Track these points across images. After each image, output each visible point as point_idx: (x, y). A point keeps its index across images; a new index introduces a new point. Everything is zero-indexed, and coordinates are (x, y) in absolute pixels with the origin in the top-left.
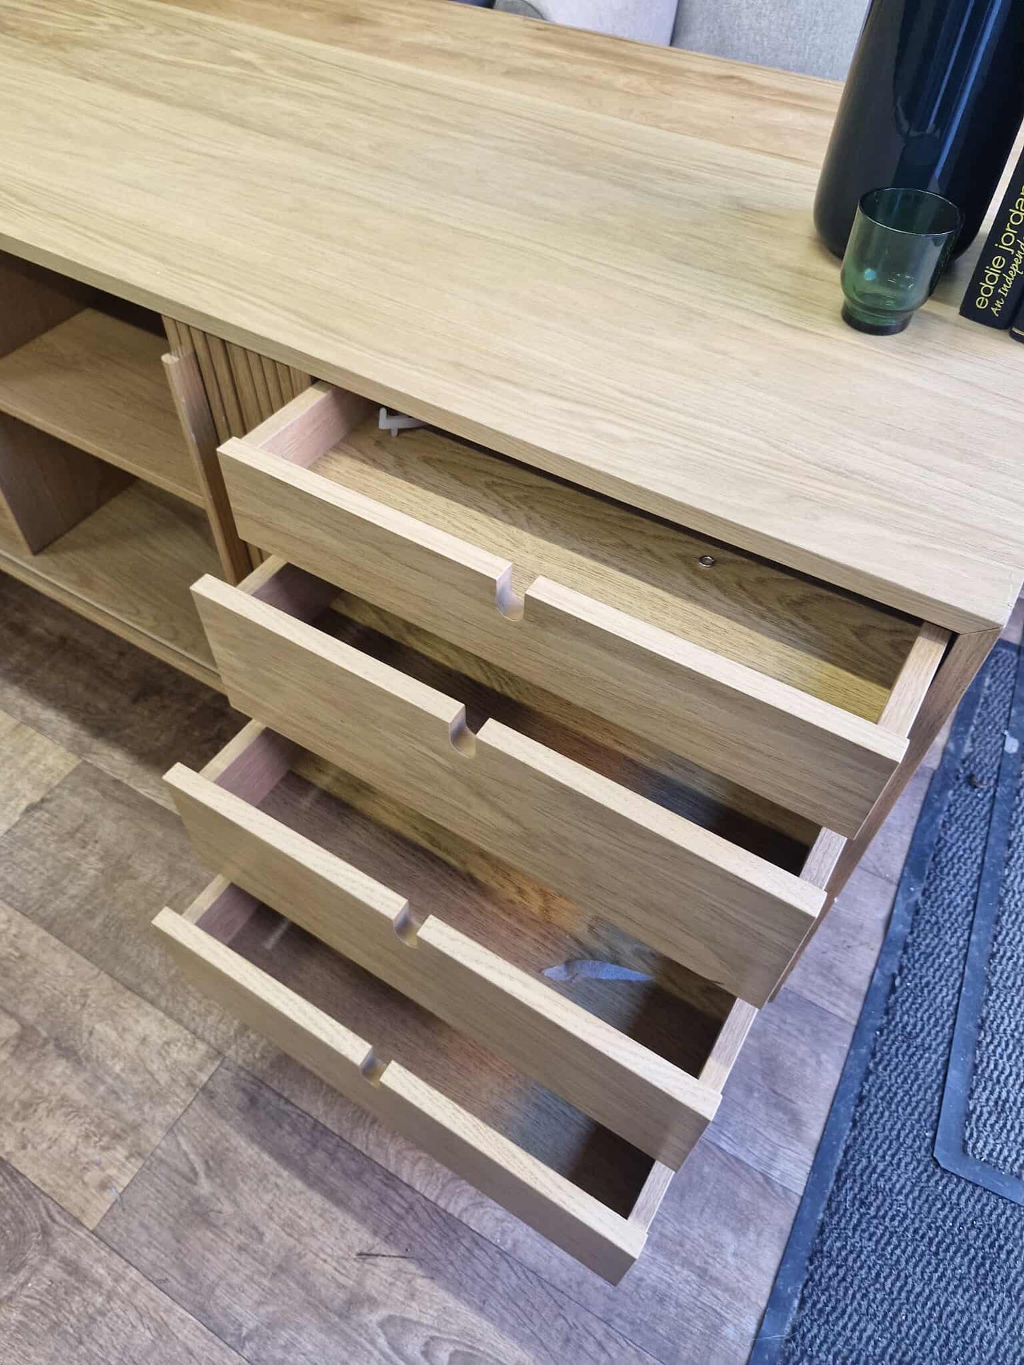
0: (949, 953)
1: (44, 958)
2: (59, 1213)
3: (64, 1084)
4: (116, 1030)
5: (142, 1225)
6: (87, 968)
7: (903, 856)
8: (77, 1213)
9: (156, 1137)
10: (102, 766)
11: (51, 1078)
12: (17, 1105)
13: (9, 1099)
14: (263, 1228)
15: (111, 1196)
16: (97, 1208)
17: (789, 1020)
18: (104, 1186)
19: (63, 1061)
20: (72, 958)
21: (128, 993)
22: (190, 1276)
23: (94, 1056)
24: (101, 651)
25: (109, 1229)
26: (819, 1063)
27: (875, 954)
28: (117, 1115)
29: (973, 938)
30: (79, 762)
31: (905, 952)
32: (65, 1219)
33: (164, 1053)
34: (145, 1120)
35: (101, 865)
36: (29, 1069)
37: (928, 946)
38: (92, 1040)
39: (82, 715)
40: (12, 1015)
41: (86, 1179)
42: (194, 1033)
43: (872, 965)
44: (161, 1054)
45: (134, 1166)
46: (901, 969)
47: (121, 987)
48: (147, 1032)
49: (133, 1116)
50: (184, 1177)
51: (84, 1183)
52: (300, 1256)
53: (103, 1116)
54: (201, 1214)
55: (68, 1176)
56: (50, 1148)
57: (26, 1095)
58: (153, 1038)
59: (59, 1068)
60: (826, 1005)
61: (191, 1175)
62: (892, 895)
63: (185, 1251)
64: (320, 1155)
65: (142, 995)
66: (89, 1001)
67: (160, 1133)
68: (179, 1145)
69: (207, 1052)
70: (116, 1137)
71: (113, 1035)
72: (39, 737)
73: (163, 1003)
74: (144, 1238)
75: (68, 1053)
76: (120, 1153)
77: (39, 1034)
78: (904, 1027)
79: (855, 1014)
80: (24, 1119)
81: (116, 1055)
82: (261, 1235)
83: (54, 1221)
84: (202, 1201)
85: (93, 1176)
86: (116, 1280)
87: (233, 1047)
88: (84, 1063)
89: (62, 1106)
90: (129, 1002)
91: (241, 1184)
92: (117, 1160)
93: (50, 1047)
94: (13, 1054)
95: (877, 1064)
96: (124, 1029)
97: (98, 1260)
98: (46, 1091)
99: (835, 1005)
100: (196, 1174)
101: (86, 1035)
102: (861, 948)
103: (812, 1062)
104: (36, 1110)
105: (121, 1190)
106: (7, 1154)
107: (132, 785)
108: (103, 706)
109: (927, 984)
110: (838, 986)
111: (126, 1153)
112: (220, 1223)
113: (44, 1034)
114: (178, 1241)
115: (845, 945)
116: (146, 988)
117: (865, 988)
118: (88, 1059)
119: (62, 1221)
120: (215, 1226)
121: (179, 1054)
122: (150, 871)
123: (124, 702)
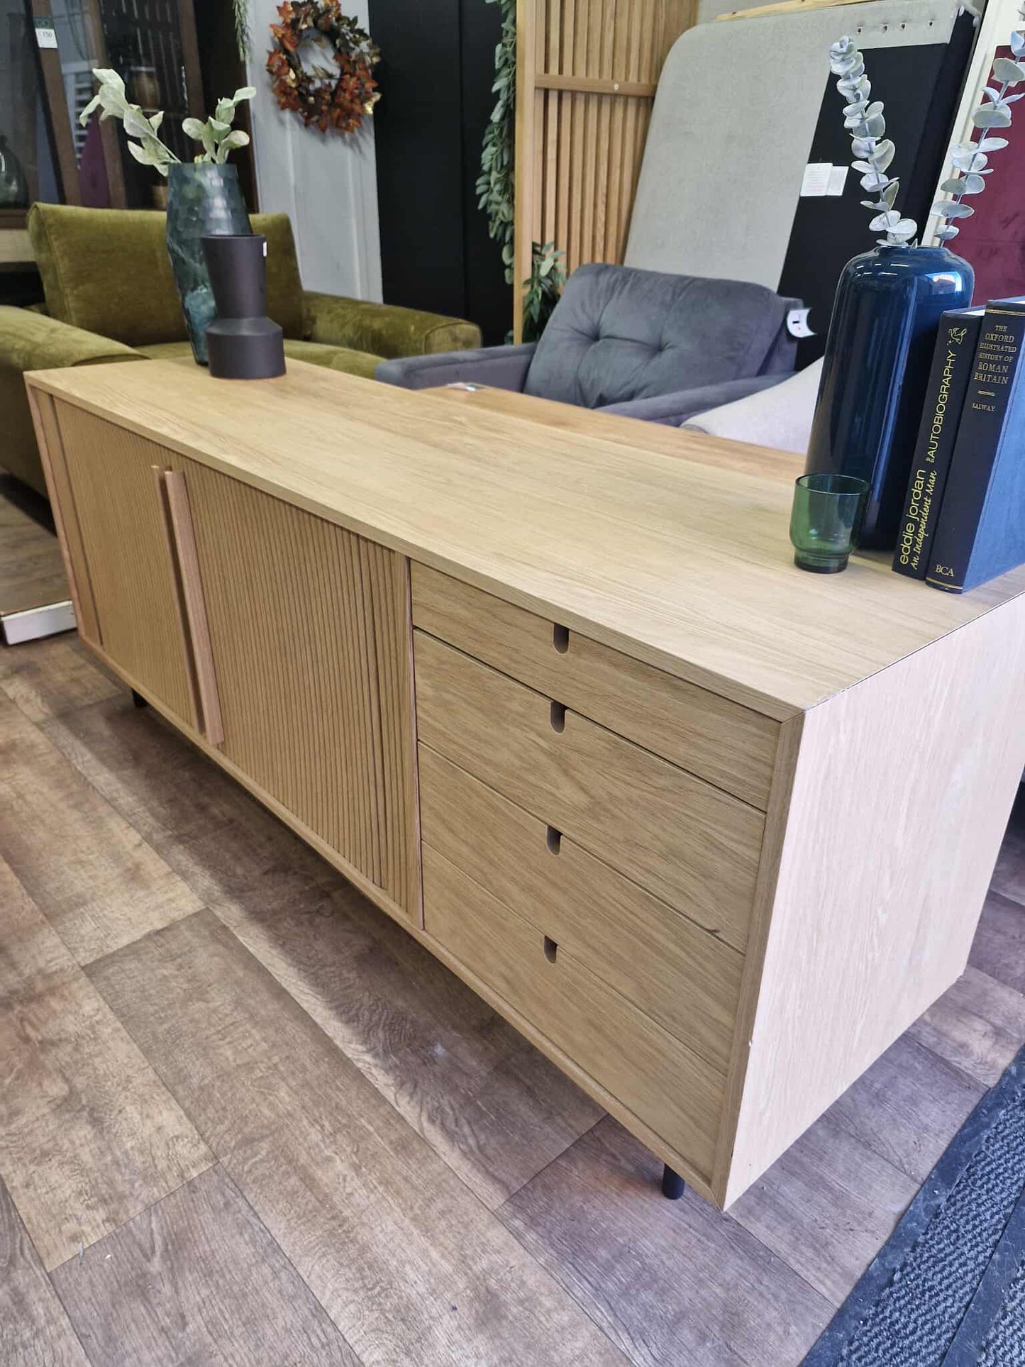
0: (964, 1264)
1: (111, 1044)
2: (29, 1248)
3: (82, 1145)
4: (141, 1114)
5: (91, 1282)
6: (140, 1060)
7: (935, 1160)
8: (43, 1254)
9: (134, 1210)
10: (220, 914)
11: (75, 1138)
12: (38, 1151)
13: (35, 1145)
14: (189, 1319)
15: (78, 1248)
16: (61, 1255)
17: (766, 1282)
18: (74, 1238)
19: (89, 1127)
20: (132, 1050)
21: (164, 1088)
22: (110, 1339)
23: (115, 1130)
25: (62, 1276)
26: (787, 1333)
27: (879, 1244)
28: (111, 1183)
29: (996, 1256)
30: (203, 907)
31: (913, 1250)
32: (32, 1256)
33: (170, 1143)
34: (132, 1194)
35: (185, 986)
36: (60, 1127)
37: (941, 1251)
38: (119, 1118)
39: (222, 875)
40: (67, 1080)
41: (63, 1228)
42: (202, 1135)
43: (873, 1254)
44: (168, 1144)
45: (106, 1230)
46: (905, 1265)
47: (160, 1083)
48: (165, 1123)
49: (123, 1188)
50: (142, 1251)
51: (60, 1231)
52: (211, 1355)
53: (100, 1180)
54: (141, 1287)
55: (50, 1221)
56: (47, 1193)
57: (48, 1146)
58: (168, 1130)
59: (83, 1132)
60: (811, 1279)
61: (149, 1252)
62: (913, 1193)
63: (115, 1314)
64: (266, 1270)
65: (174, 1094)
66: (130, 1087)
67: (140, 1208)
68: (150, 1223)
69: (206, 1154)
70: (104, 1201)
71: (137, 1118)
72: (182, 884)
73: (187, 1104)
74: (87, 1293)
75: (96, 1121)
76: (100, 1215)
77: (80, 1101)
78: (892, 1324)
79: (842, 1297)
80: (37, 1165)
81: (132, 1134)
82: (185, 1324)
83: (22, 1253)
84: (149, 1276)
85: (71, 1227)
86: (48, 1322)
87: (229, 1156)
88: (104, 1134)
89: (72, 1162)
90: (161, 1096)
91: (187, 1274)
92: (95, 1220)
93: (85, 1114)
94: (53, 1111)
95: (851, 1353)
96: (148, 1116)
97: (40, 1300)
98: (65, 1147)
99: (821, 1282)
100: (153, 1252)
101: (116, 1112)
102: (864, 1234)
103: (780, 1330)
104: (50, 1160)
105: (87, 1246)
106: (13, 1188)
107: (235, 932)
108: (239, 871)
109: (931, 1288)
110: (829, 1263)
111: (104, 1217)
112: (155, 1301)
113: (84, 1102)
114: (114, 1306)
115: (848, 1227)
116: (179, 1089)
117: (859, 1274)
118: (109, 1131)
119: (29, 1257)
120: (150, 1303)
121: (182, 1149)
122: (221, 1000)
123: (257, 873)
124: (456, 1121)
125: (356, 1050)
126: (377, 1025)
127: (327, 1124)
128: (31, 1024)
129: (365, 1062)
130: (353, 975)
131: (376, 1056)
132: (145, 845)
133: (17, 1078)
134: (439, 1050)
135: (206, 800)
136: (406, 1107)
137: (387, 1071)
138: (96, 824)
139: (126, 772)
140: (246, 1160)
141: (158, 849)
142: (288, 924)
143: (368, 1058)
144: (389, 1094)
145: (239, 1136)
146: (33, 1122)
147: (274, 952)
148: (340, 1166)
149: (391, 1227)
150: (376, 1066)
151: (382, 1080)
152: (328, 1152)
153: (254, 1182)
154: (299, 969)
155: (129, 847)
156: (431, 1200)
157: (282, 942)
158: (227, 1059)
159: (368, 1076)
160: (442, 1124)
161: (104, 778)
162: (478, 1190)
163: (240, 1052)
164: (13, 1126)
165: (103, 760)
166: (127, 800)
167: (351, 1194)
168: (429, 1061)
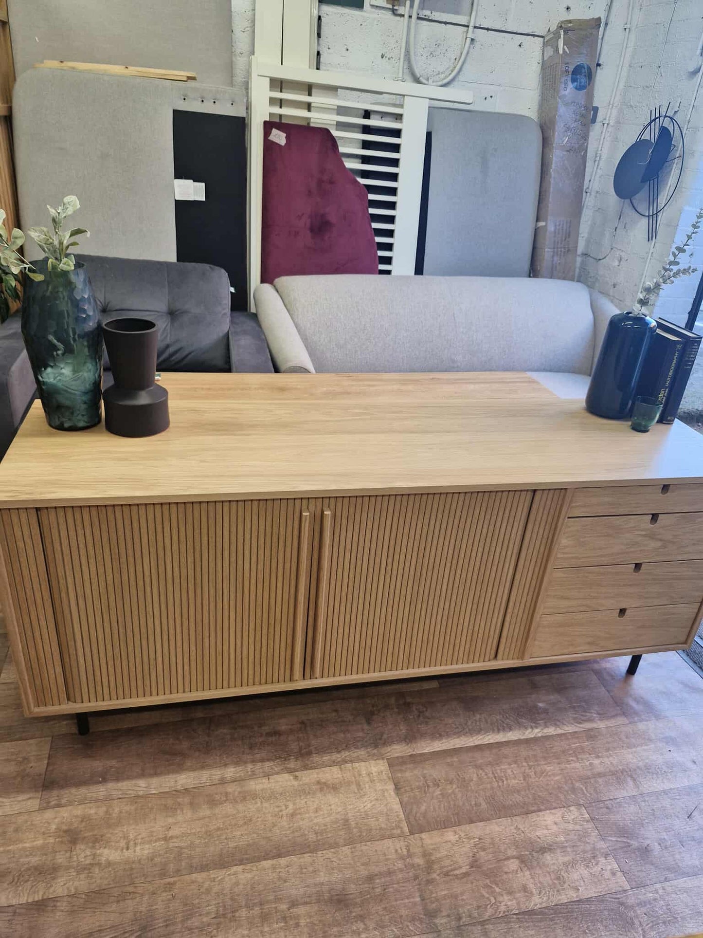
1: (488, 832)
2: (617, 895)
3: (557, 860)
4: (543, 829)
5: (638, 871)
6: (503, 821)
8: (620, 889)
9: (602, 845)
10: (396, 755)
11: (551, 862)
12: (556, 882)
13: (550, 882)
14: (663, 837)
15: (619, 874)
16: (621, 881)
19: (545, 854)
20: (496, 823)
21: (530, 815)
22: (669, 869)
23: (551, 843)
24: (324, 716)
25: (634, 883)
28: (585, 852)
30: (385, 761)
32: (620, 894)
33: (566, 821)
34: (594, 844)
35: (454, 786)
36: (541, 868)
38: (542, 839)
39: (359, 744)
40: (508, 859)
41: (607, 877)
42: (564, 807)
45: (611, 859)
47: (524, 816)
48: (553, 820)
49: (588, 847)
50: (625, 847)
51: (608, 879)
52: (679, 834)
53: (582, 856)
54: (645, 851)
55: (602, 883)
56: (584, 881)
57: (553, 876)
58: (557, 820)
59: (548, 857)
63: (657, 865)
65: (533, 812)
66: (523, 830)
67: (602, 843)
68: (611, 841)
69: (576, 808)
70: (594, 857)
71: (545, 831)
72: (356, 765)
73: (542, 808)
74: (645, 874)
75: (543, 850)
76: (602, 860)
77: (527, 855)
80: (564, 883)
81: (556, 836)
82: (665, 839)
83: (619, 898)
84: (640, 847)
85: (607, 874)
86: (657, 893)
88: (552, 848)
89: (567, 866)
90: (533, 817)
92: (605, 863)
93: (535, 854)
94: (529, 869)
96: (546, 826)
97: (645, 894)
98: (556, 868)
100: (628, 843)
101: (539, 840)
104: (563, 876)
105: (619, 869)
106: (577, 897)
107: (418, 752)
108: (360, 734)
111: (604, 859)
113: (527, 853)
114: (652, 864)
116: (532, 808)
118: (551, 846)
119: (621, 896)
121: (570, 817)
122: (472, 773)
123: (366, 727)
124: (582, 715)
125: (529, 733)
126: (516, 719)
127: (571, 758)
128: (452, 870)
129: (539, 732)
130: (478, 716)
131: (536, 727)
132: (297, 773)
133: (497, 885)
134: (540, 705)
135: (266, 729)
136: (570, 729)
137: (546, 726)
138: (245, 797)
139: (189, 764)
140: (584, 793)
141: (306, 768)
142: (423, 728)
143: (536, 731)
144: (559, 731)
145: (569, 792)
146: (534, 880)
147: (444, 741)
148: (596, 762)
149: (631, 756)
150: (542, 730)
151: (551, 731)
152: (587, 763)
153: (597, 794)
154: (464, 735)
155: (296, 783)
156: (620, 739)
157: (438, 735)
158: (518, 783)
159: (547, 734)
160: (582, 720)
161: (184, 779)
162: (618, 723)
163: (515, 777)
164: (534, 891)
165: (156, 774)
166: (230, 772)
167: (611, 763)
168: (546, 711)
